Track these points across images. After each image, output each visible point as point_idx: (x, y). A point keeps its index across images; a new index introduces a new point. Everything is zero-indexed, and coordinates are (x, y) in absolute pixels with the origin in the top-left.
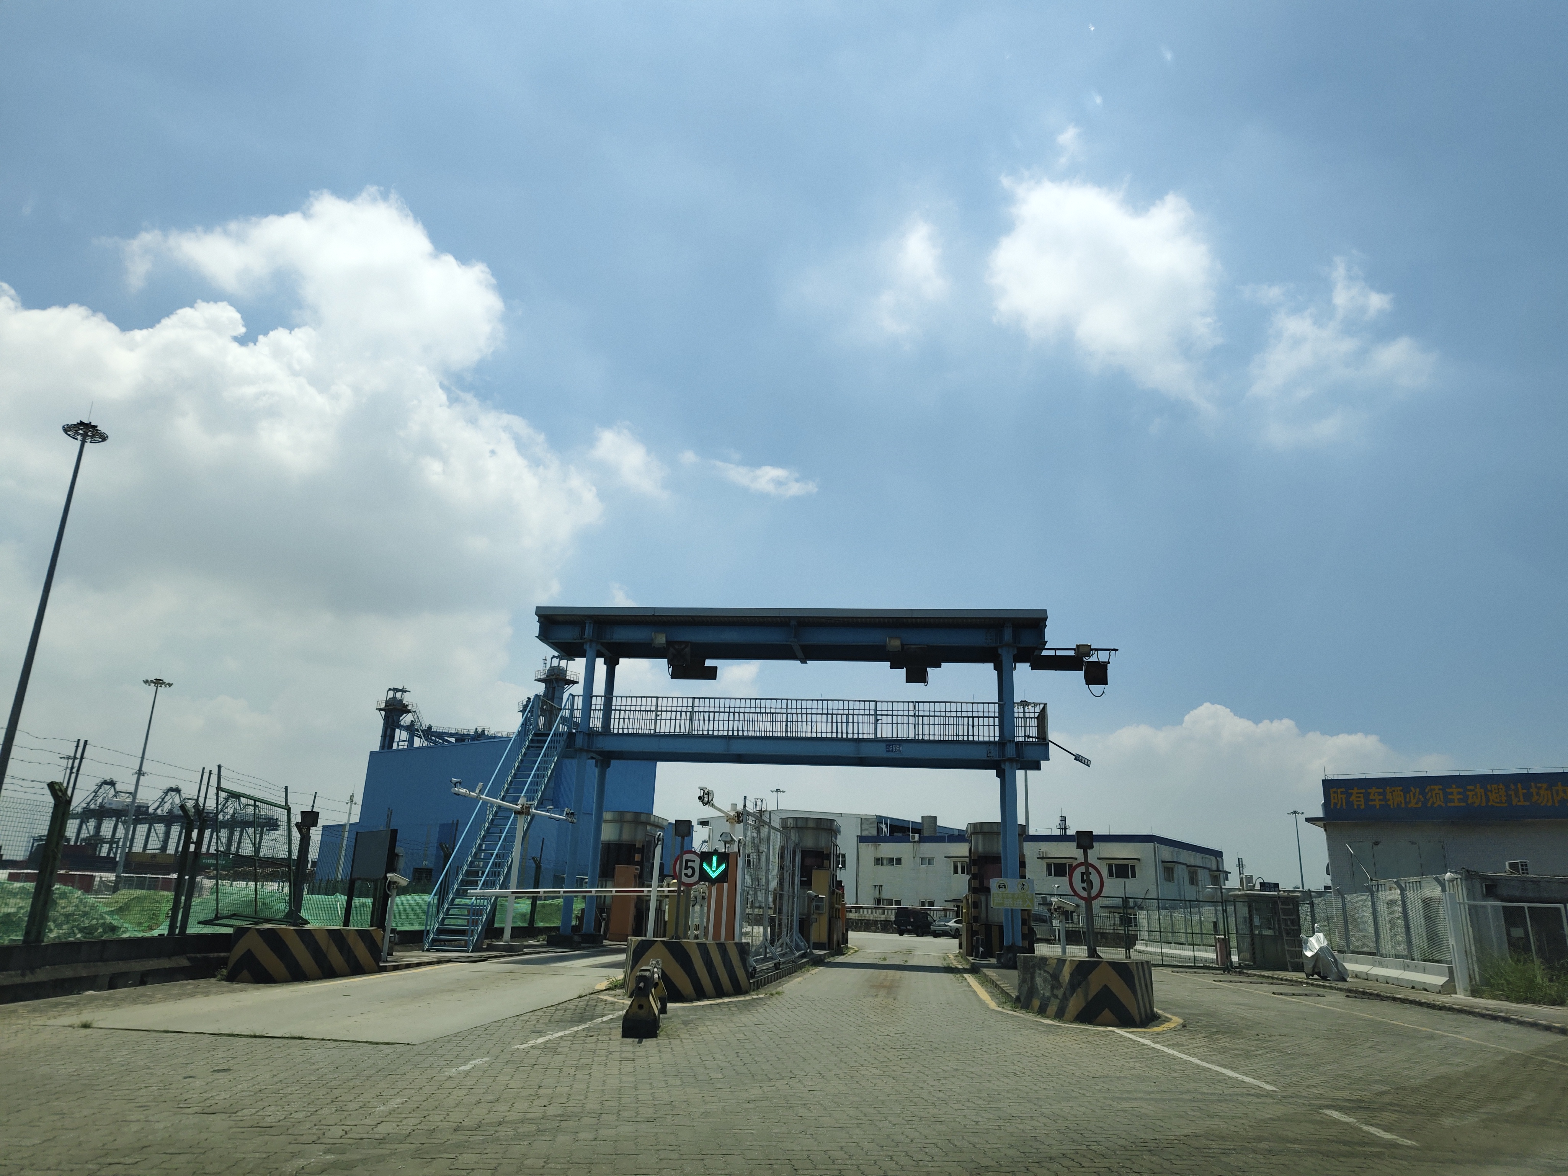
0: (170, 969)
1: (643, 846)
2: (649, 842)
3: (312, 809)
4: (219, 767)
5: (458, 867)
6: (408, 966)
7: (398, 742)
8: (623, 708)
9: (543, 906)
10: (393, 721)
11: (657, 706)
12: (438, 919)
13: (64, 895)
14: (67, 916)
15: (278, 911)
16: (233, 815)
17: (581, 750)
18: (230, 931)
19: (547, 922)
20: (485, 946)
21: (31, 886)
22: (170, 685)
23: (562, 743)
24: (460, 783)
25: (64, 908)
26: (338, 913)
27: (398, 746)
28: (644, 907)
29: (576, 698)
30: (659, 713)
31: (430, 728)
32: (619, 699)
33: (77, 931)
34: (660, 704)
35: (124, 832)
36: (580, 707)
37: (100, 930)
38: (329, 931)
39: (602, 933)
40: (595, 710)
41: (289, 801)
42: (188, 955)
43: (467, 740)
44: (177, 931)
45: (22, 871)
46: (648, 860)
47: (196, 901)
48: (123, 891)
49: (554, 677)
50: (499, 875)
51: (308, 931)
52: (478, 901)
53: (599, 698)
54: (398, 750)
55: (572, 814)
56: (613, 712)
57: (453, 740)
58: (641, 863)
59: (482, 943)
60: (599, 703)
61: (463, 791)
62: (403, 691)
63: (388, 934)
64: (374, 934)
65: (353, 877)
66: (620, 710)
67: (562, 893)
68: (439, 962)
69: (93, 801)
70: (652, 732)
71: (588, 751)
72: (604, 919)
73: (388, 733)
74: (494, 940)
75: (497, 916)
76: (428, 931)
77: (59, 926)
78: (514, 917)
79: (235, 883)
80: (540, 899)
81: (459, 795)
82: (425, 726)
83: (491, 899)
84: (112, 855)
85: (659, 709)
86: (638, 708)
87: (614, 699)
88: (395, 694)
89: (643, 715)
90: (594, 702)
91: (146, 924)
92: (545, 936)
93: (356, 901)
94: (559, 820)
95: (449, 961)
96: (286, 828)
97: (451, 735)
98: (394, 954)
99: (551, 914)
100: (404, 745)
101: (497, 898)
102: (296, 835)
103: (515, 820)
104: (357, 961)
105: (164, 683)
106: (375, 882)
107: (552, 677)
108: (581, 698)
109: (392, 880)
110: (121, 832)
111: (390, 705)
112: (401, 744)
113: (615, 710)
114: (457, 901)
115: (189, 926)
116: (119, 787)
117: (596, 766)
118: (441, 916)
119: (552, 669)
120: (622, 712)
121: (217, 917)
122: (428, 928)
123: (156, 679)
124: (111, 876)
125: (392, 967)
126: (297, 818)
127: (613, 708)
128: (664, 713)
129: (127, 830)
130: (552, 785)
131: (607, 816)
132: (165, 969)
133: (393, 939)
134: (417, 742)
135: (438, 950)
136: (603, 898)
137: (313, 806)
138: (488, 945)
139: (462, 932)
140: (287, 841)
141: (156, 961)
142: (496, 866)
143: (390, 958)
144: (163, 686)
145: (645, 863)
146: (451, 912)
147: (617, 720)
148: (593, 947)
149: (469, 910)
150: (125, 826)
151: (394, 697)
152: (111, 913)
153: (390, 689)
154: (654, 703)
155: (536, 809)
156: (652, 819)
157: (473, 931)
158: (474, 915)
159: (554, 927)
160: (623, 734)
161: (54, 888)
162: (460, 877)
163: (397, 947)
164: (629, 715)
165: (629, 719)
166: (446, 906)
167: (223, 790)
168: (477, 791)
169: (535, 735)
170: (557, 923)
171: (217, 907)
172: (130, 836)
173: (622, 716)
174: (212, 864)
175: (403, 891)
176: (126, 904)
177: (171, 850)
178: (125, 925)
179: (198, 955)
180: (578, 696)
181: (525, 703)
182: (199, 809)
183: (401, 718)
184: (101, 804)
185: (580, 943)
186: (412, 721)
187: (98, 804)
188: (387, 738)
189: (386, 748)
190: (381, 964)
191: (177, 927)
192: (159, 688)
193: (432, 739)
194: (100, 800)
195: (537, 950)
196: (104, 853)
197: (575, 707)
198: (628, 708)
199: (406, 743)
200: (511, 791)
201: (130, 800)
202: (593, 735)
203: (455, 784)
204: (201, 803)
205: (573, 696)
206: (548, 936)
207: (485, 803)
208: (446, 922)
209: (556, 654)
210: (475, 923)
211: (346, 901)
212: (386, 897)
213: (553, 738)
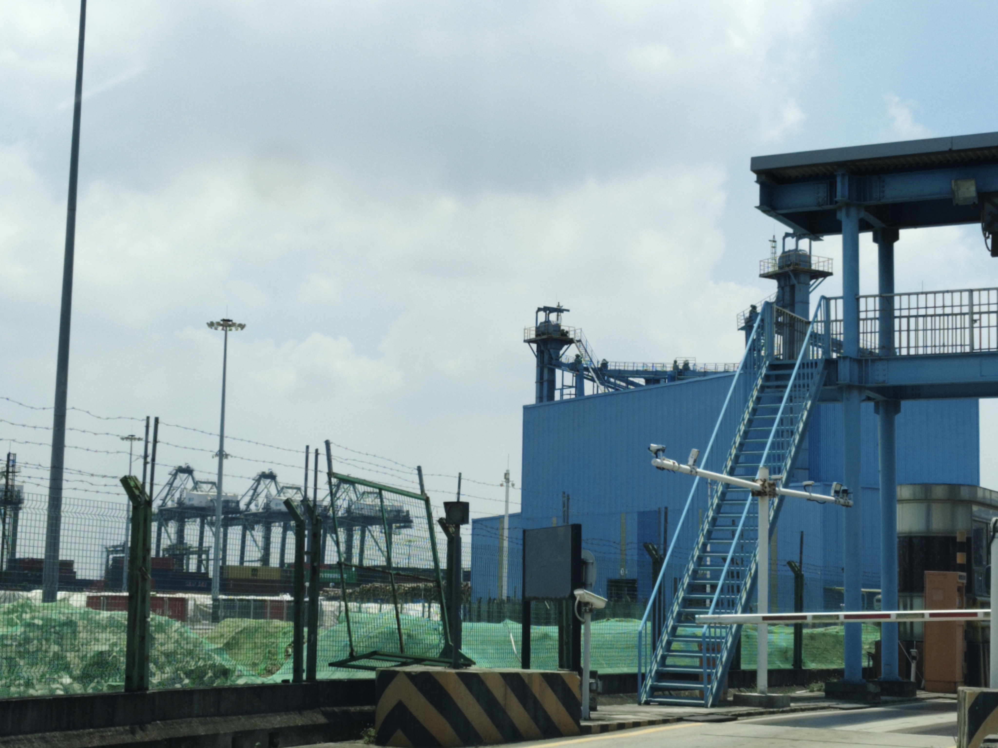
0: (302, 726)
1: (969, 539)
2: (978, 532)
3: (458, 498)
4: (327, 443)
5: (675, 579)
6: (621, 727)
7: (562, 390)
8: (913, 312)
9: (812, 637)
10: (551, 358)
11: (971, 305)
12: (656, 657)
13: (161, 628)
14: (168, 655)
15: (431, 647)
16: (348, 510)
17: (850, 387)
18: (371, 675)
19: (820, 662)
20: (731, 698)
21: (122, 615)
22: (242, 326)
23: (817, 378)
24: (663, 450)
25: (162, 644)
26: (512, 649)
27: (562, 395)
28: (980, 638)
29: (832, 302)
30: (976, 317)
31: (605, 364)
32: (905, 298)
33: (182, 675)
34: (976, 301)
35: (214, 539)
36: (840, 316)
37: (210, 674)
38: (505, 676)
39: (913, 679)
40: (866, 319)
41: (426, 488)
42: (323, 709)
43: (662, 381)
44: (304, 676)
45: (103, 594)
46: (979, 562)
47: (321, 633)
48: (228, 621)
49: (791, 268)
50: (739, 591)
51: (476, 676)
52: (712, 630)
53: (871, 300)
54: (563, 402)
55: (845, 491)
56: (897, 321)
57: (642, 381)
58: (967, 568)
59: (726, 693)
60: (871, 307)
61: (669, 462)
62: (559, 310)
63: (588, 680)
64: (567, 680)
65: (527, 595)
66: (908, 317)
67: (842, 619)
68: (665, 722)
69: (169, 497)
70: (967, 349)
71: (860, 389)
72: (914, 658)
73: (546, 377)
74: (742, 689)
75: (743, 652)
76: (644, 676)
77: (161, 668)
78: (770, 655)
79: (364, 606)
80: (807, 626)
81: (663, 469)
82: (597, 361)
83: (731, 628)
84: (203, 570)
85: (976, 309)
86: (939, 311)
87: (897, 299)
88: (547, 316)
89: (949, 322)
90: (862, 307)
91: (263, 666)
92: (821, 684)
93: (536, 630)
94: (824, 502)
95: (680, 719)
96: (427, 526)
97: (637, 373)
98: (599, 708)
99: (826, 650)
100: (570, 394)
101: (740, 626)
102: (441, 537)
103: (754, 505)
104: (548, 718)
105: (234, 325)
106: (558, 602)
107: (787, 269)
108: (840, 302)
109: (583, 600)
110: (209, 540)
111: (543, 334)
112: (566, 391)
113: (900, 317)
114: (681, 631)
115: (318, 668)
116: (198, 476)
117: (877, 411)
118: (660, 652)
119: (786, 255)
120: (912, 320)
121: (353, 657)
122: (643, 671)
123: (224, 320)
124: (205, 599)
125: (599, 729)
126: (439, 513)
127: (897, 313)
128: (984, 317)
129: (216, 535)
130: (806, 445)
131: (904, 492)
132: (297, 727)
133: (594, 687)
134: (589, 388)
135: (661, 704)
136: (908, 626)
137: (459, 494)
138: (735, 696)
139: (694, 677)
140: (429, 545)
141: (285, 716)
142: (733, 577)
143: (593, 715)
144: (233, 328)
145: (975, 568)
146: (675, 646)
147: (904, 334)
148: (901, 702)
149: (700, 644)
150: (214, 529)
151: (547, 322)
152: (219, 651)
153: (539, 310)
154: (966, 301)
155: (786, 486)
156: (980, 494)
157: (709, 675)
158: (708, 650)
159: (835, 671)
160: (917, 357)
161: (149, 620)
162: (681, 594)
163: (600, 699)
164: (925, 323)
165: (925, 330)
166: (665, 638)
167: (335, 475)
168: (691, 462)
169: (772, 367)
170: (837, 664)
171: (350, 640)
172: (221, 546)
173: (912, 327)
174: (333, 580)
175: (598, 615)
176: (233, 638)
177: (274, 562)
178: (239, 667)
179: (336, 709)
180: (836, 298)
181: (747, 315)
182: (308, 506)
183: (561, 352)
184: (179, 499)
185: (877, 695)
186: (577, 356)
187: (176, 500)
188: (545, 385)
189: (545, 399)
190: (583, 723)
191: (304, 671)
192: (229, 333)
193: (609, 382)
194: (177, 495)
195: (812, 705)
196: (193, 567)
197: (833, 317)
198: (922, 312)
199: (573, 391)
200: (742, 459)
201: (214, 492)
202: (867, 361)
203: (657, 453)
204: (310, 495)
205: (826, 300)
206: (827, 685)
207: (704, 480)
208: (669, 661)
209: (791, 231)
210: (712, 663)
211: (521, 631)
212: (577, 625)
213: (801, 371)
